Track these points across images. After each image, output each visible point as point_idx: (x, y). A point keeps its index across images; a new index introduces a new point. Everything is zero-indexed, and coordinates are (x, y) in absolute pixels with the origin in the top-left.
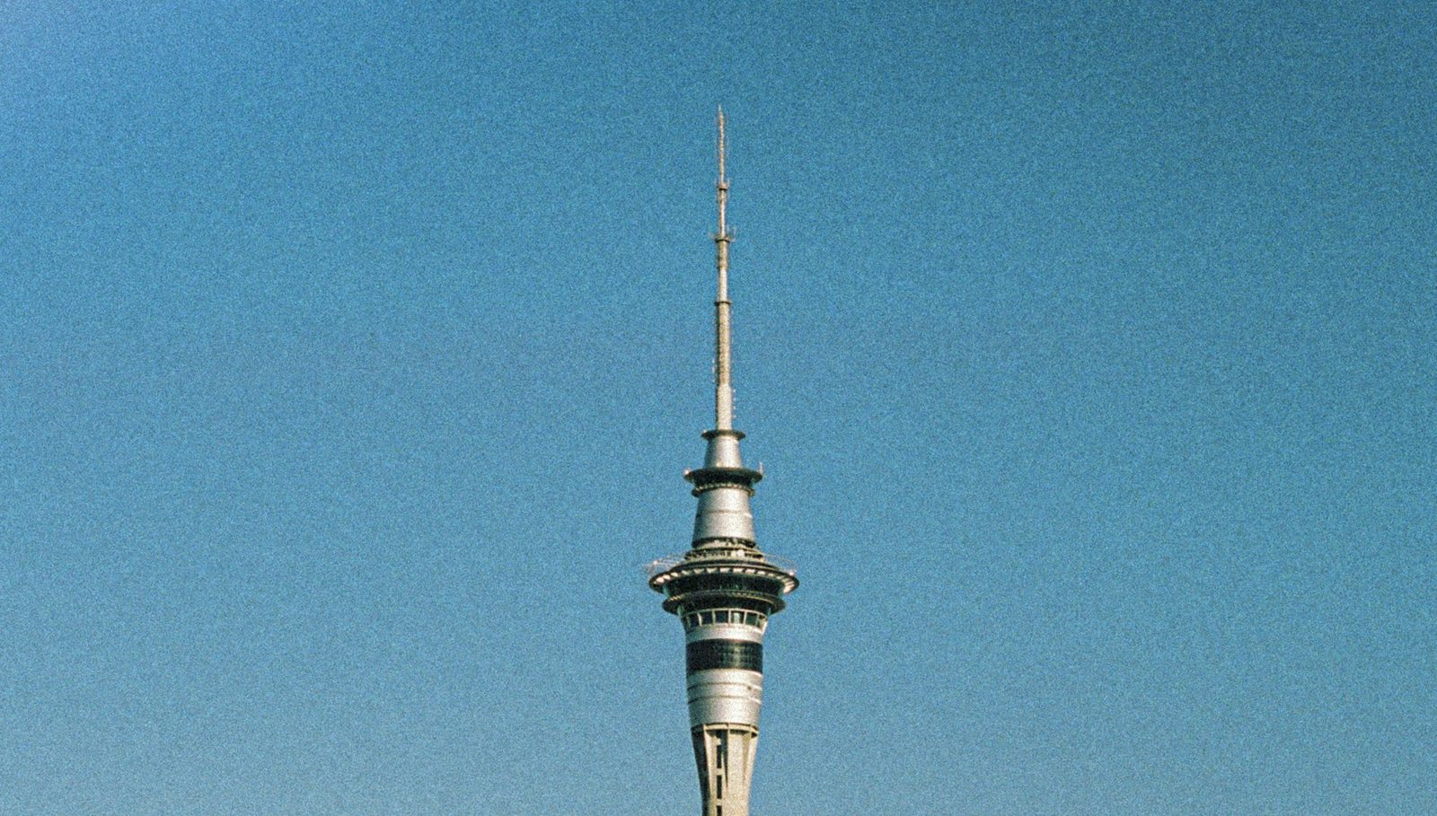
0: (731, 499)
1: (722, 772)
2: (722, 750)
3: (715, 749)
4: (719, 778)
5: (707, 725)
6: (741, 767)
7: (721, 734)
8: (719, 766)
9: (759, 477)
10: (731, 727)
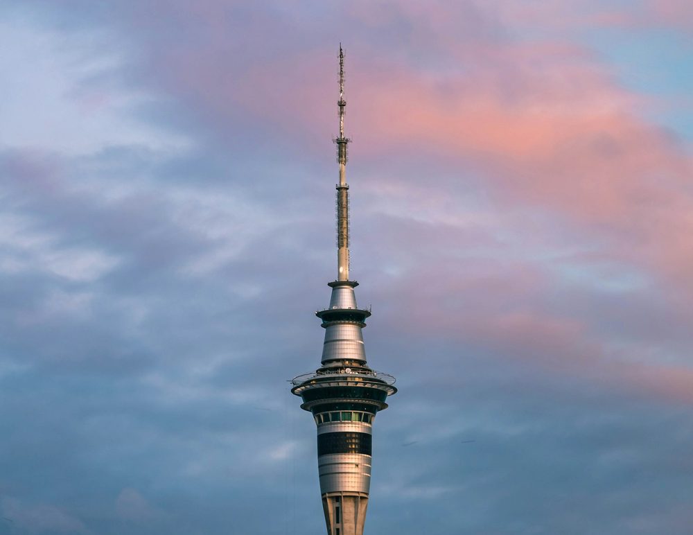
0: (348, 331)
1: (339, 526)
2: (338, 511)
3: (335, 509)
4: (338, 530)
5: (329, 493)
6: (353, 521)
7: (338, 499)
8: (338, 522)
9: (368, 314)
10: (344, 494)
